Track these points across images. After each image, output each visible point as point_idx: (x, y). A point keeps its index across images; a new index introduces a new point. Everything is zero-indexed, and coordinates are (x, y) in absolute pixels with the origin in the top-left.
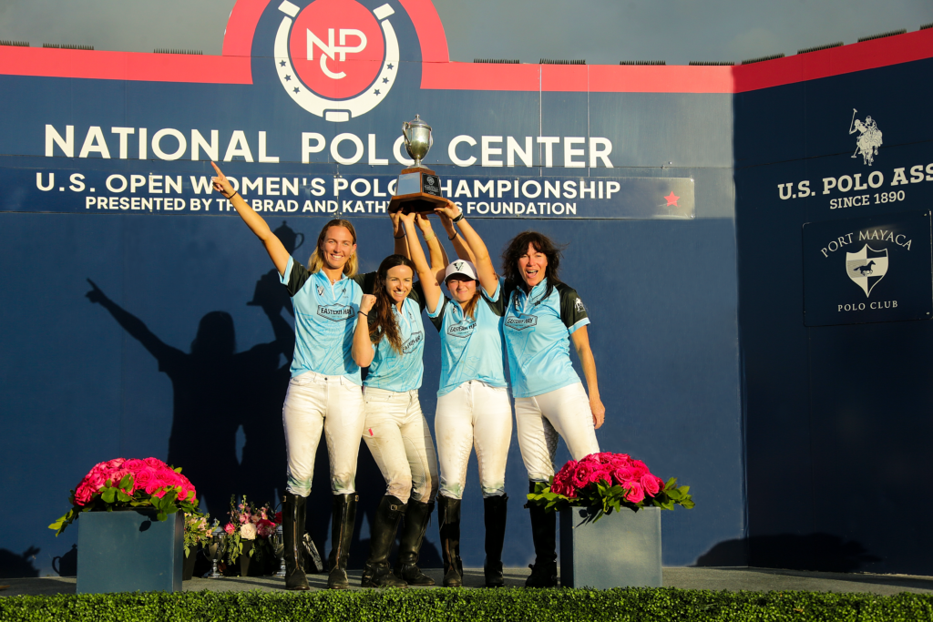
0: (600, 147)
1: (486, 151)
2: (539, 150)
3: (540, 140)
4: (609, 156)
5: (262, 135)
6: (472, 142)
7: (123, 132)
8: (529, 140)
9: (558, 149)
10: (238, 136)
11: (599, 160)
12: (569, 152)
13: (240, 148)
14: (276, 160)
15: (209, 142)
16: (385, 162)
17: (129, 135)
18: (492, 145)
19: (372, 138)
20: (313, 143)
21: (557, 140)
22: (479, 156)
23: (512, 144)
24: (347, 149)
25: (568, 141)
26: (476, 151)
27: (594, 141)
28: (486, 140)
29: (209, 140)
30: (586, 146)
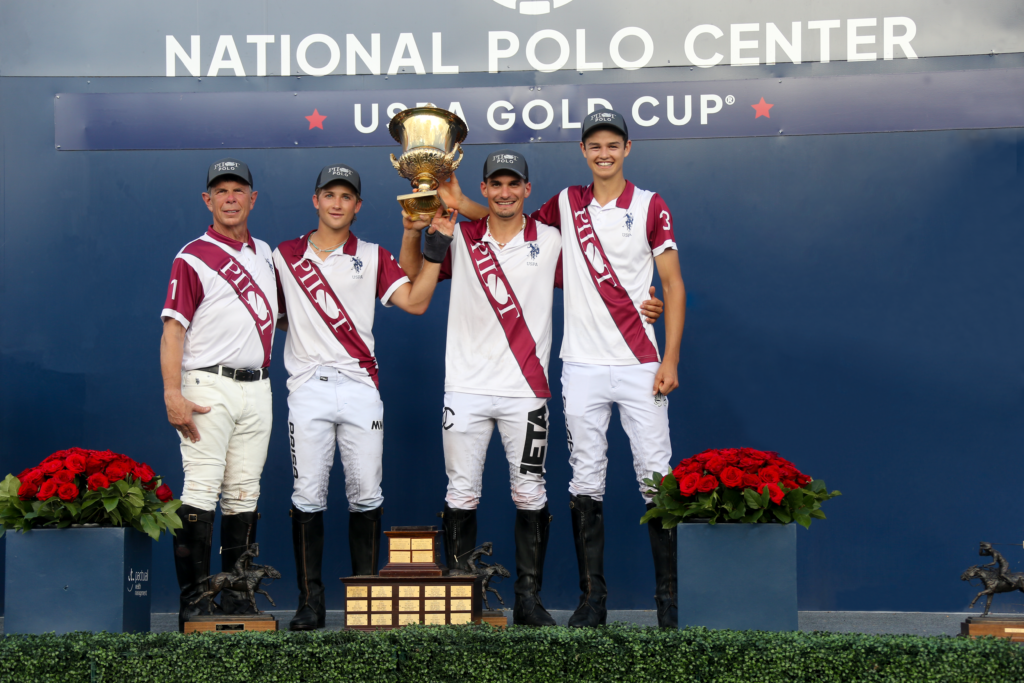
0: (900, 31)
1: (737, 45)
2: (811, 38)
3: (812, 25)
4: (911, 43)
5: (437, 38)
6: (717, 33)
7: (261, 41)
8: (797, 27)
9: (838, 36)
10: (406, 39)
11: (897, 48)
12: (853, 40)
13: (409, 57)
14: (454, 70)
15: (369, 50)
16: (598, 66)
17: (268, 45)
18: (744, 36)
19: (581, 34)
20: (503, 44)
21: (836, 24)
22: (727, 53)
23: (773, 32)
24: (547, 50)
25: (853, 24)
26: (724, 44)
27: (889, 23)
28: (736, 29)
29: (368, 48)
30: (878, 31)
